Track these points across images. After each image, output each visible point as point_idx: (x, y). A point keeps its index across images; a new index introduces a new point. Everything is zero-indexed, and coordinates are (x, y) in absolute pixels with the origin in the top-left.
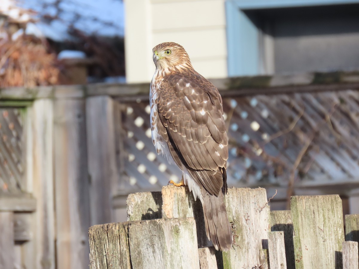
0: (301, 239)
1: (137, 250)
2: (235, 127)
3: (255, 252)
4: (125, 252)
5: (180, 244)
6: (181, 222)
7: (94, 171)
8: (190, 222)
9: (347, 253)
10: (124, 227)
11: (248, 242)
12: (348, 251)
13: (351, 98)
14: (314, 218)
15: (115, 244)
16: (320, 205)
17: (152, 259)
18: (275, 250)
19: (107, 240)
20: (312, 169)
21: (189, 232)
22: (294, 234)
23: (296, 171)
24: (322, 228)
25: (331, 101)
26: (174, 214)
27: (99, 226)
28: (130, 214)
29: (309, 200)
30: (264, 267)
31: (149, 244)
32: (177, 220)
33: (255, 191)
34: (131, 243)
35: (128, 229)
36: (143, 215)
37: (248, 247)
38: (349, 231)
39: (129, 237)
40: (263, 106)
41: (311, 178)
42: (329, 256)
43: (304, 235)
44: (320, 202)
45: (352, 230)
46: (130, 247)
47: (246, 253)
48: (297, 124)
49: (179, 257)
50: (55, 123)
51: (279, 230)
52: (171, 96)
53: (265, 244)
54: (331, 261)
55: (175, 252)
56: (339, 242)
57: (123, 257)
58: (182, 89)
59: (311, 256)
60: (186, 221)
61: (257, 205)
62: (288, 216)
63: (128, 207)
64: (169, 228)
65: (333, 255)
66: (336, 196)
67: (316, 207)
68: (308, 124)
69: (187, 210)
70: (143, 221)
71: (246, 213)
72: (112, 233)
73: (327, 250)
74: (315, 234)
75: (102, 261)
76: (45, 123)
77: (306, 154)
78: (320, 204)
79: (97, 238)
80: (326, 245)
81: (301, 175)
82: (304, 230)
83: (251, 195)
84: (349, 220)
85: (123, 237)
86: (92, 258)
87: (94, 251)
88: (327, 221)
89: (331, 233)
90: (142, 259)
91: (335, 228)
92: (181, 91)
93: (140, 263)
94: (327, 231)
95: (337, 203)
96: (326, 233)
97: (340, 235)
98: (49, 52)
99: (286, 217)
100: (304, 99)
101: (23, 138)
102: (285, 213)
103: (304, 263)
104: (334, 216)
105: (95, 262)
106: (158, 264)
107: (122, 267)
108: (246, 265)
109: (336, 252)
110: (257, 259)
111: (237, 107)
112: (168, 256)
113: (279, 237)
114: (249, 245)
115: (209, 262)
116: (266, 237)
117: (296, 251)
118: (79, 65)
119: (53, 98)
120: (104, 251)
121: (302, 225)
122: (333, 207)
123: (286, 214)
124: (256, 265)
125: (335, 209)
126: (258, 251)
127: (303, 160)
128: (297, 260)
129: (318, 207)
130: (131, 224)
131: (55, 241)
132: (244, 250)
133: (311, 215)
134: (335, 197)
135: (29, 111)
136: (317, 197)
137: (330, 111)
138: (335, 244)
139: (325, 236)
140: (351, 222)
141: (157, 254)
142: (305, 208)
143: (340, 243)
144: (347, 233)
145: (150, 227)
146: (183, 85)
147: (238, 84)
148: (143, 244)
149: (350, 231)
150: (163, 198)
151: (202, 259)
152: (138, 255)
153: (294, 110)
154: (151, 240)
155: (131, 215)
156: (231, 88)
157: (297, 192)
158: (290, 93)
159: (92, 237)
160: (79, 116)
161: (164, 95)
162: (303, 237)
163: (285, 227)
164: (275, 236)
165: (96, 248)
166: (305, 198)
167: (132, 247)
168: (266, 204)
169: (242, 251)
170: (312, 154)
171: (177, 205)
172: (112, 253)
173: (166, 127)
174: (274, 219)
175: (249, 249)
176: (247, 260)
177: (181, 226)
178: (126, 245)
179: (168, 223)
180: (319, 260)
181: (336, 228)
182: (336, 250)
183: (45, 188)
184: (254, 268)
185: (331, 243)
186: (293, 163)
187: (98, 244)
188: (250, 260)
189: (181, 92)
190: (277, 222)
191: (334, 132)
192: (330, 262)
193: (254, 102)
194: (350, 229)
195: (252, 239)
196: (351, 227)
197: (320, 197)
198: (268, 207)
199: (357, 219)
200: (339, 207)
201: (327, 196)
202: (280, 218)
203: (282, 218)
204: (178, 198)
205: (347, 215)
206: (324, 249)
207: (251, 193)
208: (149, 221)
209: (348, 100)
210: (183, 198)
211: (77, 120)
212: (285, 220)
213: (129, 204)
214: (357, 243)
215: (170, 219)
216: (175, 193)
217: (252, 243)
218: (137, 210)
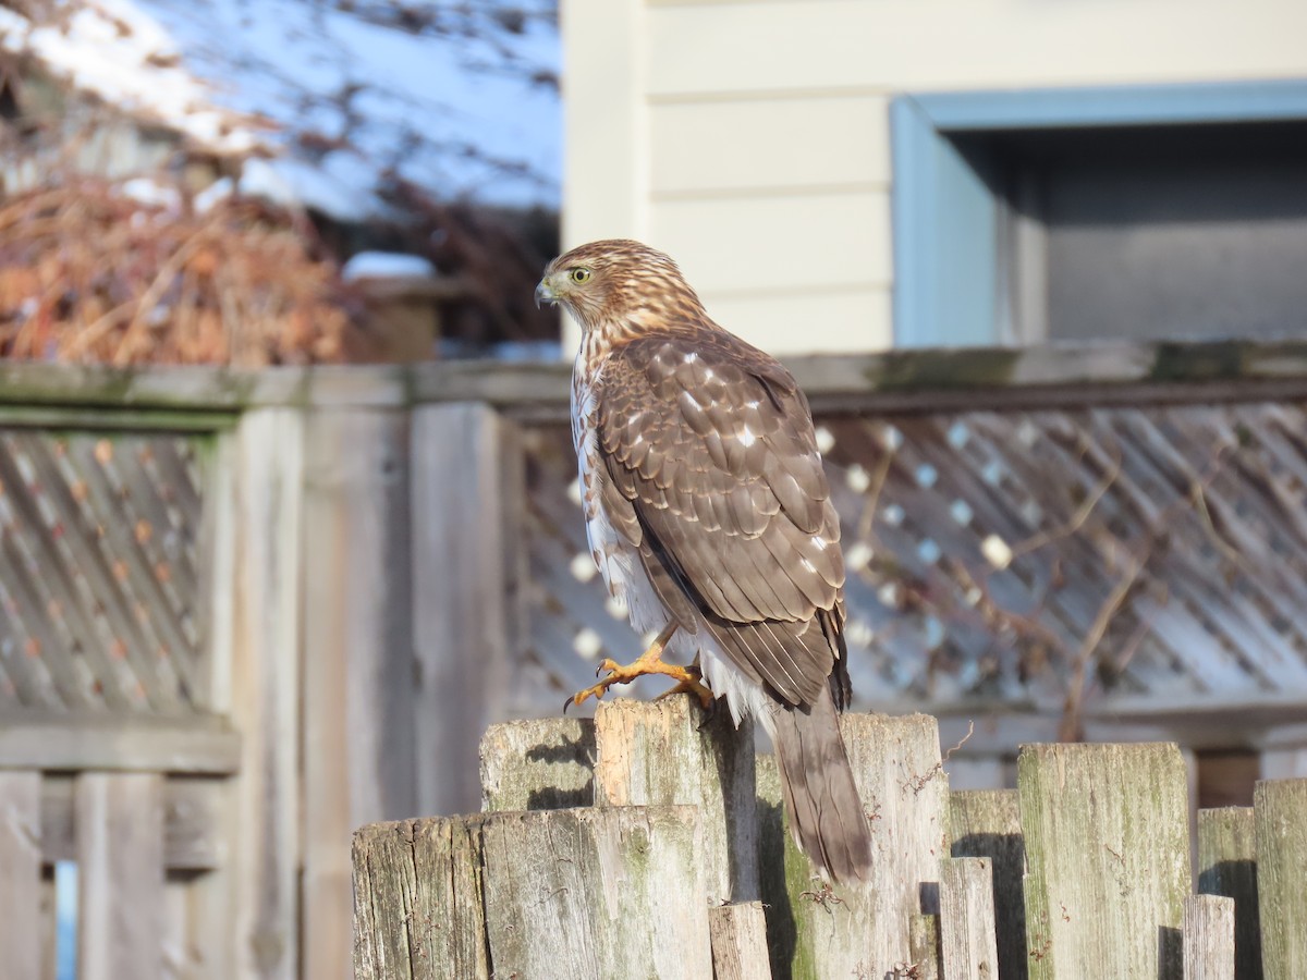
0: (1050, 884)
1: (508, 906)
2: (892, 515)
3: (896, 925)
4: (471, 913)
5: (650, 890)
6: (653, 819)
7: (432, 645)
8: (684, 821)
9: (1198, 933)
10: (469, 831)
11: (873, 890)
12: (1202, 928)
13: (1276, 427)
14: (1093, 816)
15: (438, 887)
16: (1112, 775)
17: (555, 936)
18: (961, 917)
19: (413, 873)
20: (1142, 660)
21: (679, 853)
22: (1028, 869)
23: (1089, 665)
24: (1119, 850)
25: (1210, 436)
26: (633, 793)
27: (388, 824)
28: (491, 789)
29: (1080, 756)
30: (924, 971)
31: (547, 889)
32: (642, 813)
33: (901, 724)
34: (489, 885)
35: (481, 836)
36: (533, 793)
37: (873, 906)
38: (1209, 862)
39: (482, 864)
40: (987, 447)
41: (1140, 689)
42: (1139, 943)
43: (1060, 871)
44: (1114, 766)
45: (1220, 858)
46: (487, 896)
47: (867, 927)
48: (1097, 508)
49: (644, 934)
50: (309, 486)
51: (979, 853)
52: (639, 397)
53: (929, 899)
54: (1145, 957)
55: (632, 916)
56: (1172, 898)
57: (463, 929)
58: (671, 372)
59: (1082, 939)
60: (672, 818)
61: (906, 769)
62: (1011, 809)
63: (485, 765)
64: (614, 838)
65: (1154, 939)
66: (1168, 747)
67: (1099, 781)
68: (1132, 509)
69: (677, 781)
70: (531, 812)
71: (869, 795)
72: (430, 850)
73: (1132, 922)
74: (1094, 870)
75: (393, 941)
76: (276, 485)
77: (1125, 609)
78: (1115, 773)
79: (380, 865)
80: (1131, 906)
81: (1107, 676)
82: (1059, 858)
83: (888, 737)
84: (1209, 825)
85: (465, 864)
86: (363, 930)
87: (369, 907)
88: (1135, 827)
89: (1147, 867)
90: (523, 936)
91: (1163, 849)
92: (667, 377)
93: (516, 950)
94: (1135, 861)
95: (1169, 771)
96: (1132, 866)
97: (1177, 874)
98: (314, 257)
99: (1002, 810)
100: (1122, 429)
101: (201, 535)
102: (1002, 798)
103: (1056, 964)
104: (1158, 811)
105: (371, 943)
106: (577, 955)
107: (459, 962)
108: (866, 964)
109: (1164, 931)
110: (902, 944)
111: (901, 449)
112: (608, 930)
113: (975, 876)
114: (878, 899)
115: (743, 951)
116: (932, 875)
117: (1032, 922)
118: (412, 299)
119: (303, 405)
120: (402, 906)
121: (1055, 840)
122: (1157, 782)
123: (1005, 802)
124: (899, 967)
125: (1163, 790)
126: (907, 919)
127: (1112, 629)
128: (1032, 954)
129: (1107, 782)
130: (490, 823)
131: (300, 873)
132: (860, 916)
133: (1085, 807)
134: (1165, 750)
135: (225, 445)
136: (1104, 750)
137: (1204, 470)
138: (1160, 903)
139: (1129, 877)
140: (1215, 834)
141: (574, 920)
142: (1066, 782)
143: (1175, 901)
144: (1203, 868)
145: (554, 832)
146: (674, 359)
147: (908, 373)
148: (527, 887)
149: (1212, 864)
150: (598, 739)
151: (721, 940)
152: (511, 922)
153: (1089, 462)
154: (556, 875)
155: (496, 791)
156: (885, 389)
158: (1076, 409)
159: (363, 862)
160: (388, 467)
161: (616, 395)
162: (1057, 878)
163: (1000, 842)
164: (962, 873)
165: (374, 897)
166: (1067, 751)
167: (493, 895)
168: (936, 769)
169: (853, 919)
170: (1144, 610)
171: (644, 764)
172: (426, 916)
173: (631, 497)
174: (962, 817)
175: (876, 914)
176: (871, 947)
177: (653, 832)
178: (473, 890)
179: (612, 820)
180: (1105, 956)
181: (1165, 852)
182: (1164, 922)
183: (271, 698)
184: (892, 977)
185: (1147, 900)
186: (1079, 635)
187: (382, 886)
188: (880, 950)
189: (667, 381)
190: (973, 826)
191: (1217, 542)
192: (1140, 961)
193: (958, 435)
194: (1212, 856)
195: (889, 880)
196: (1215, 850)
197: (1115, 747)
198: (943, 777)
199: (1235, 823)
200: (1175, 783)
201: (1139, 747)
202: (985, 814)
203: (990, 816)
204: (648, 741)
205: (1203, 810)
206: (1122, 918)
207: (887, 730)
208: (550, 812)
209: (1264, 436)
210: (664, 741)
211: (381, 479)
212: (1001, 823)
213: (487, 758)
214: (1230, 902)
215: (619, 809)
216: (638, 725)
217: (887, 892)
218: (513, 776)
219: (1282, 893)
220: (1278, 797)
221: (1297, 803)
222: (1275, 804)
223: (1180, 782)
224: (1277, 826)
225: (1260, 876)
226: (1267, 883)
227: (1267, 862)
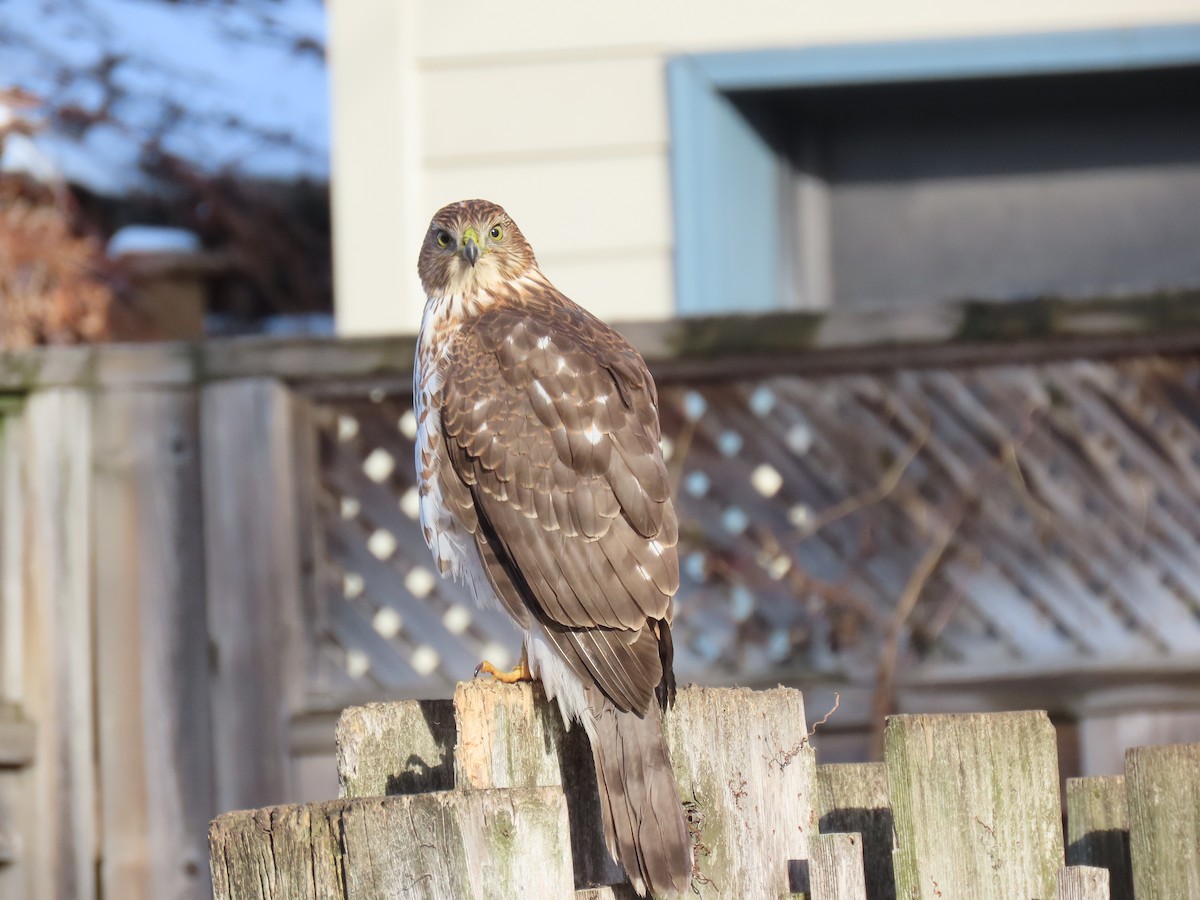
0: (920, 858)
1: (370, 894)
2: (698, 484)
5: (516, 874)
6: (517, 802)
7: (226, 629)
8: (549, 803)
10: (328, 818)
11: (741, 869)
13: (1087, 386)
14: (962, 788)
15: (298, 876)
16: (981, 745)
18: (832, 895)
19: (272, 863)
20: (956, 627)
21: (544, 836)
22: (897, 843)
23: (902, 633)
24: (989, 822)
25: (1020, 396)
26: (495, 776)
27: (244, 813)
28: (348, 774)
29: (948, 727)
31: (411, 875)
32: (506, 796)
33: (765, 698)
34: (351, 873)
35: (341, 823)
36: (391, 778)
37: (741, 885)
38: (1078, 833)
39: (343, 852)
40: (792, 412)
41: (953, 656)
43: (931, 845)
44: (983, 736)
45: (1090, 828)
46: (348, 885)
48: (906, 473)
50: (97, 468)
51: (846, 828)
52: (487, 381)
53: (798, 877)
56: (1045, 870)
58: (524, 357)
60: (537, 800)
61: (771, 744)
62: (877, 783)
63: (342, 750)
64: (477, 821)
66: (1038, 717)
67: (968, 752)
68: (941, 473)
69: (539, 762)
70: (391, 797)
71: (735, 772)
72: (288, 838)
73: (1005, 895)
74: (965, 843)
76: (64, 468)
77: (937, 576)
78: (983, 743)
79: (238, 856)
80: (1003, 879)
81: (921, 644)
82: (929, 830)
83: (753, 712)
84: (1078, 795)
85: (325, 853)
88: (1005, 798)
89: (1018, 839)
91: (1034, 821)
92: (520, 362)
94: (1006, 833)
95: (1038, 740)
96: (1003, 839)
97: (1049, 846)
98: (77, 232)
99: (868, 784)
100: (931, 392)
102: (867, 772)
104: (1028, 781)
111: (705, 416)
113: (845, 852)
114: (747, 878)
116: (801, 852)
117: (903, 898)
118: (177, 274)
119: (89, 384)
120: (261, 897)
121: (924, 813)
122: (1027, 751)
123: (870, 775)
125: (1033, 759)
126: (776, 898)
129: (976, 753)
130: (350, 809)
131: (98, 865)
132: (728, 895)
133: (954, 779)
134: (1034, 718)
136: (972, 719)
137: (1015, 430)
138: (1033, 875)
139: (1001, 849)
140: (1084, 803)
142: (934, 754)
143: (1048, 873)
144: (1072, 839)
145: (416, 817)
146: (527, 342)
147: (709, 339)
148: (390, 874)
149: (1083, 834)
150: (458, 721)
153: (896, 426)
154: (418, 861)
155: (353, 777)
156: (687, 355)
157: (908, 700)
158: (883, 372)
159: (220, 853)
160: (178, 447)
161: (462, 377)
162: (927, 852)
163: (867, 818)
164: (832, 849)
165: (232, 888)
166: (934, 722)
167: (354, 883)
168: (802, 743)
170: (955, 574)
171: (505, 745)
173: (469, 483)
174: (828, 792)
175: (745, 893)
177: (518, 815)
178: (334, 878)
179: (475, 804)
181: (1037, 823)
182: (1037, 895)
183: (64, 686)
185: (1019, 872)
186: (892, 603)
187: (240, 876)
189: (520, 366)
190: (839, 801)
191: (1029, 502)
193: (762, 401)
194: (1082, 826)
195: (757, 859)
196: (1086, 819)
197: (983, 717)
198: (809, 751)
199: (1105, 792)
200: (1045, 752)
201: (1007, 716)
202: (850, 788)
203: (856, 790)
204: (509, 721)
205: (1072, 779)
206: (995, 892)
207: (752, 705)
208: (411, 797)
209: (1076, 394)
210: (526, 721)
211: (171, 460)
212: (867, 797)
213: (343, 743)
214: (1105, 873)
215: (482, 792)
216: (498, 705)
217: (756, 871)
218: (371, 760)
219: (1156, 863)
220: (1149, 763)
221: (1169, 770)
222: (1147, 772)
223: (1049, 751)
224: (1149, 794)
225: (1133, 845)
226: (1141, 852)
227: (1140, 831)
